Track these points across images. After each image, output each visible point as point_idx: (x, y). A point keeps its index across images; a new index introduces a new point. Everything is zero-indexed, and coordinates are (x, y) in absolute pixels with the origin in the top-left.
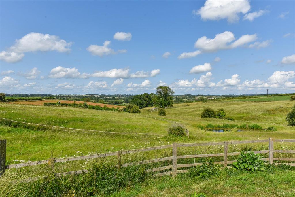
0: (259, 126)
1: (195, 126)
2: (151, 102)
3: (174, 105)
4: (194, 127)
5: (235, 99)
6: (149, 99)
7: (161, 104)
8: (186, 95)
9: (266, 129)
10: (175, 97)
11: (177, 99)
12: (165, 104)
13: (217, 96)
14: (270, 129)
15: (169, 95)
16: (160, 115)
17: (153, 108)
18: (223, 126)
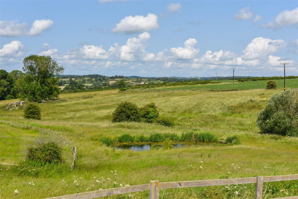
0: (213, 136)
1: (96, 140)
2: (12, 90)
3: (61, 96)
4: (93, 142)
5: (179, 84)
6: (9, 83)
7: (34, 94)
8: (91, 76)
9: (224, 141)
10: (68, 79)
11: (72, 83)
12: (42, 93)
13: (149, 79)
14: (230, 141)
15: (51, 75)
16: (29, 117)
17: (15, 101)
18: (151, 137)
